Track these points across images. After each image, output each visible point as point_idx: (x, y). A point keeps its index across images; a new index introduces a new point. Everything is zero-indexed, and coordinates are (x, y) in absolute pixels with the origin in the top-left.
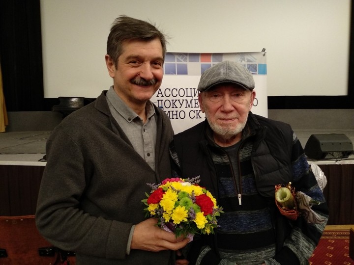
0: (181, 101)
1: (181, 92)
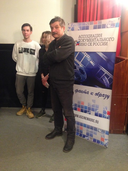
0: (86, 39)
1: (86, 36)
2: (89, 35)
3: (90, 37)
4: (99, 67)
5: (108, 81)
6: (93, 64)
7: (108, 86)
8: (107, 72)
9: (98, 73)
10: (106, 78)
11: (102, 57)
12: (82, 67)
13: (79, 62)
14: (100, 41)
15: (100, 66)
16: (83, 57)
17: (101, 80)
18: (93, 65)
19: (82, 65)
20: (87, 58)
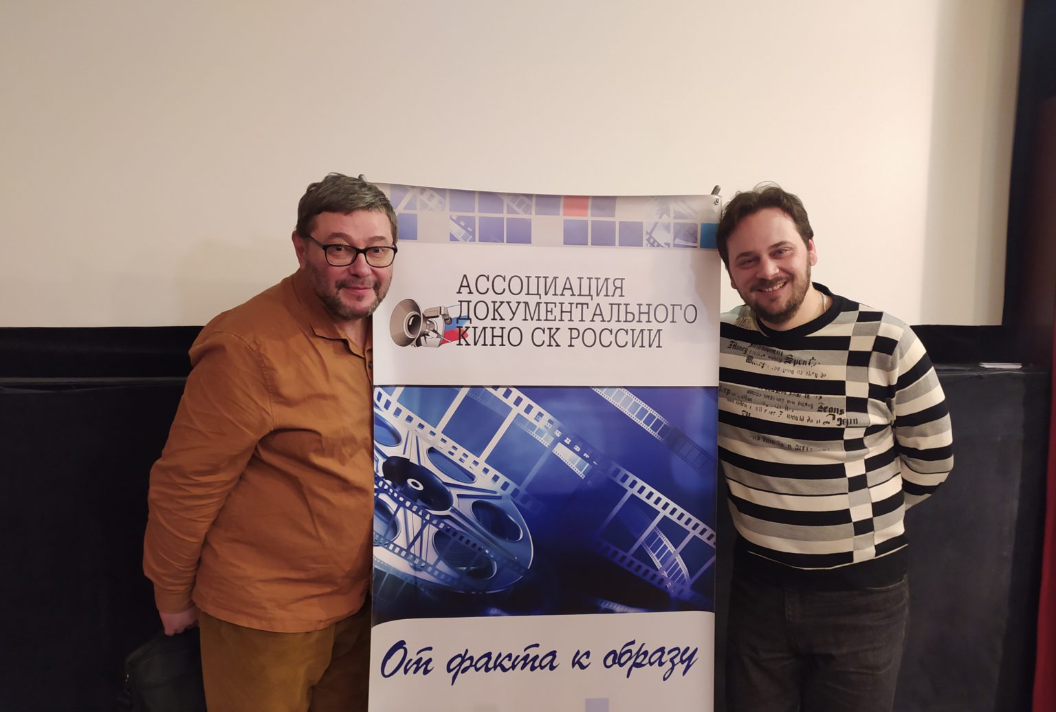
0: (514, 306)
1: (516, 282)
2: (533, 281)
3: (542, 291)
4: (618, 480)
5: (679, 560)
6: (573, 467)
7: (682, 591)
8: (669, 509)
9: (616, 516)
10: (665, 547)
11: (633, 417)
12: (496, 487)
13: (472, 457)
14: (615, 318)
15: (624, 472)
16: (503, 419)
17: (637, 562)
18: (581, 474)
19: (496, 478)
20: (533, 427)
